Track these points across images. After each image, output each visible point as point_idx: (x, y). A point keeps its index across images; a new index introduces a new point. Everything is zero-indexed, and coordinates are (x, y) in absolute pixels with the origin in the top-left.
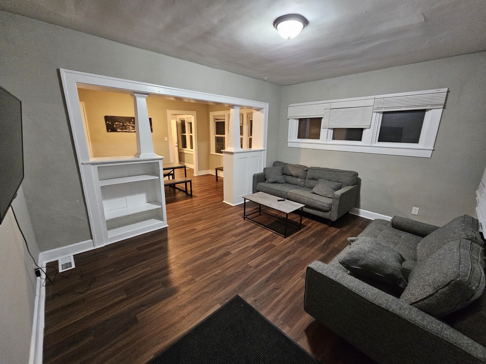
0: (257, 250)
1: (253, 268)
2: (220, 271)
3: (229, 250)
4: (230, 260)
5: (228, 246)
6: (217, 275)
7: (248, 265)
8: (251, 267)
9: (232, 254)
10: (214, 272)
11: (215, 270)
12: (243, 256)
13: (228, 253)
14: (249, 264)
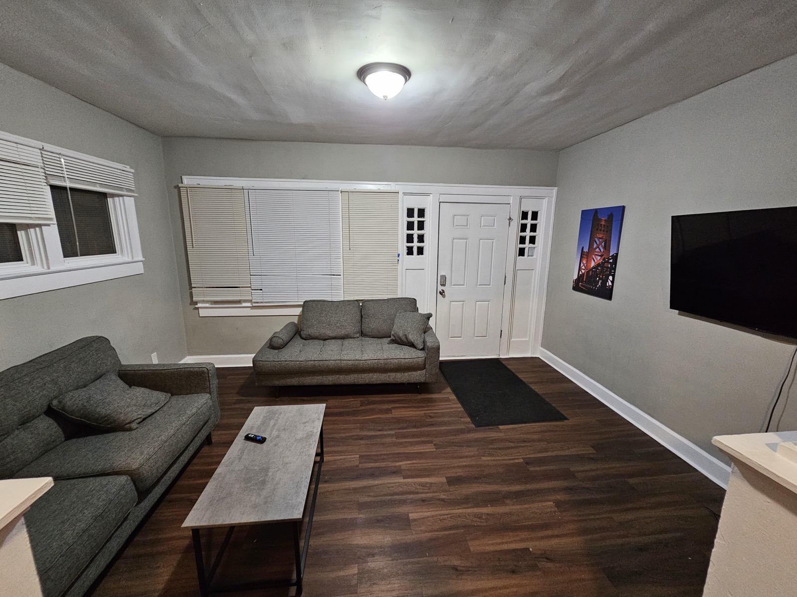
0: (398, 464)
1: (434, 443)
2: (484, 458)
3: (447, 487)
4: (459, 467)
5: (443, 497)
6: (490, 455)
7: (436, 448)
8: (435, 445)
9: (446, 478)
10: (492, 460)
11: (491, 463)
12: (431, 464)
13: (453, 481)
14: (435, 450)
